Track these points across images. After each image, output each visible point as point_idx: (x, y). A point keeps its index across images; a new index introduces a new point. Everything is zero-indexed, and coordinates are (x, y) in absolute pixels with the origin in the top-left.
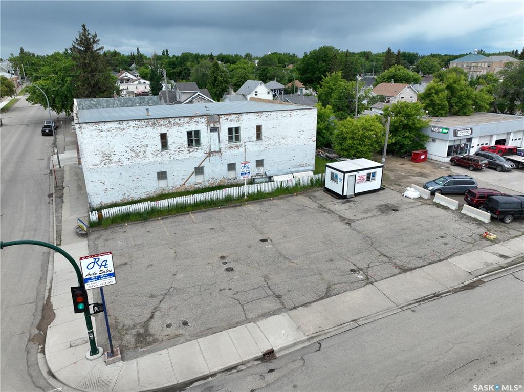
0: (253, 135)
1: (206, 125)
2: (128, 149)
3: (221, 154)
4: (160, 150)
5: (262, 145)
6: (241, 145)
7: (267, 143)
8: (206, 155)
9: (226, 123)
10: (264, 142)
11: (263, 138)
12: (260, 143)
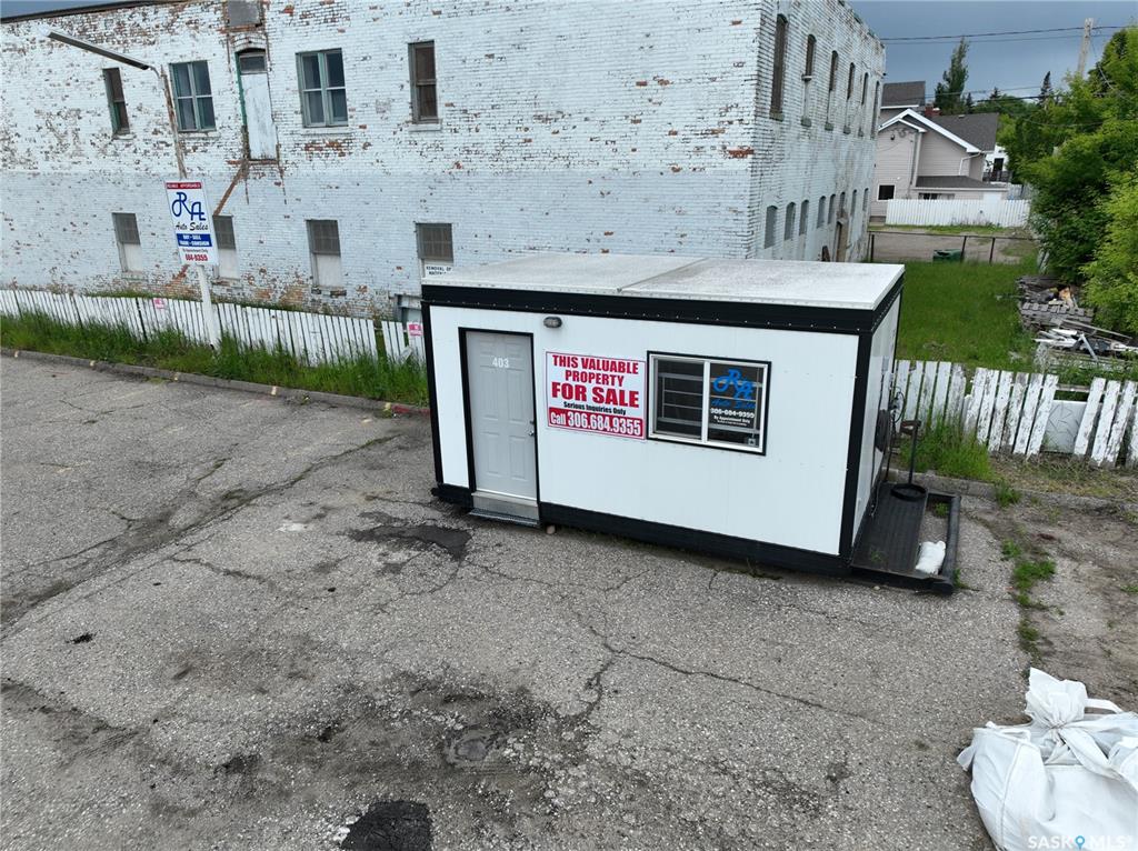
0: (396, 93)
1: (224, 37)
2: (41, 122)
3: (281, 172)
4: (110, 133)
5: (438, 147)
6: (349, 139)
7: (462, 139)
8: (235, 170)
9: (288, 30)
10: (450, 136)
11: (441, 110)
12: (429, 139)
